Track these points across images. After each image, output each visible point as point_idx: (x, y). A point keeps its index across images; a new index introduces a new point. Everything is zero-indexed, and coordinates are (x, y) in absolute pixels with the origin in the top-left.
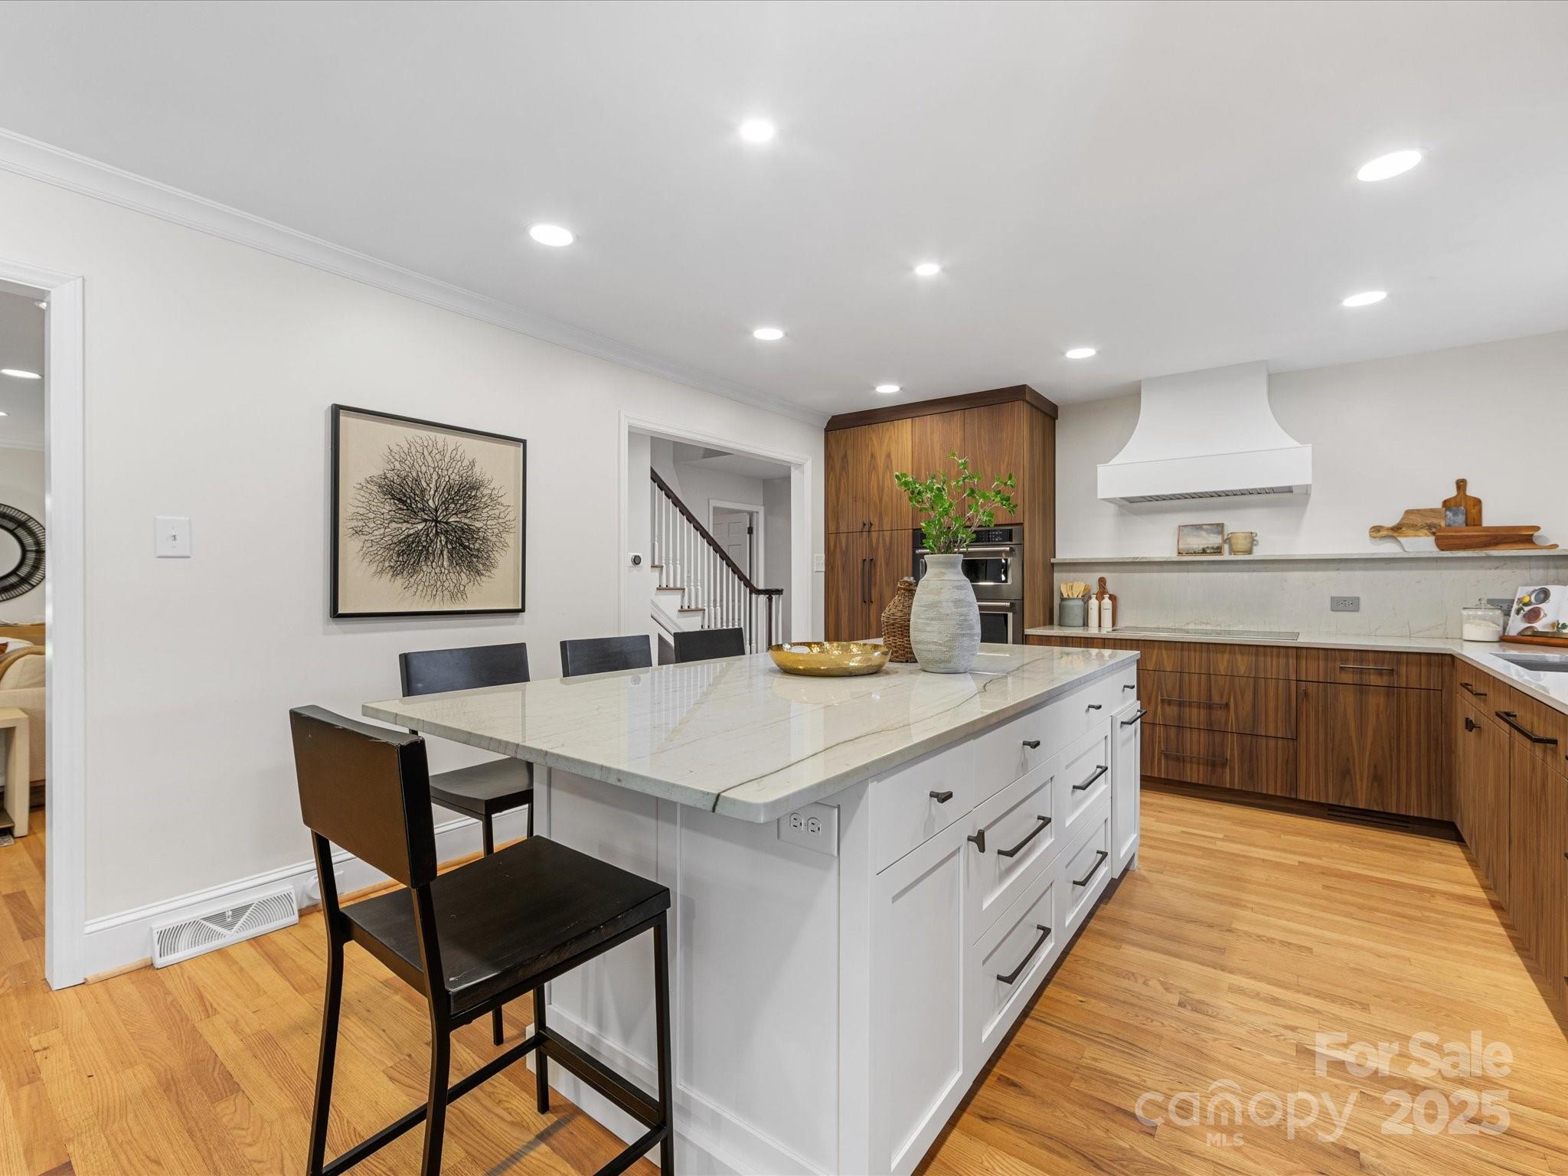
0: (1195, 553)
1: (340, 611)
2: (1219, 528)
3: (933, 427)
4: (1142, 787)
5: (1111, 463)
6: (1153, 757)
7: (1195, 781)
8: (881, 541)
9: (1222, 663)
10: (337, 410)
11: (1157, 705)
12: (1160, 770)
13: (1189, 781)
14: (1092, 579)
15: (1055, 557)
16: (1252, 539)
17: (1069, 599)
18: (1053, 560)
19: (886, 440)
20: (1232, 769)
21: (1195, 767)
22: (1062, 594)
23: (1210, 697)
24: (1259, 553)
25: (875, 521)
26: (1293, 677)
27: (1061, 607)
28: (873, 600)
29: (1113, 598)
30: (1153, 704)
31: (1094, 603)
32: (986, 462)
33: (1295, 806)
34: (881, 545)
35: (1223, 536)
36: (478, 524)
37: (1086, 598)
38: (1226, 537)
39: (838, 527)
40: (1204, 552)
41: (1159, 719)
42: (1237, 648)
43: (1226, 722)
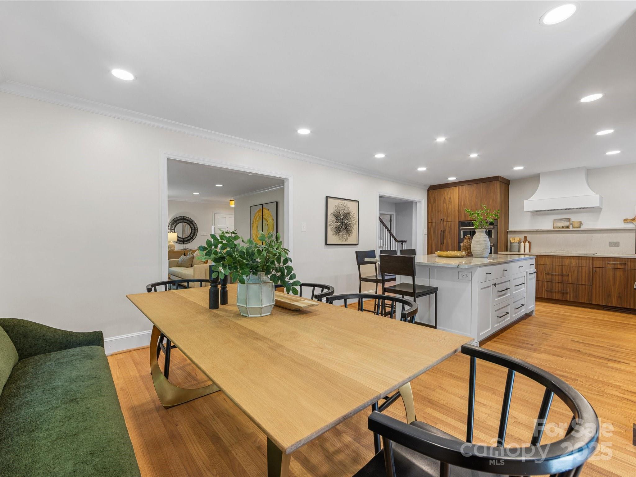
0: (559, 228)
1: (328, 243)
2: (569, 220)
3: (466, 190)
4: (536, 301)
5: (529, 200)
6: (542, 291)
7: (557, 299)
8: (447, 225)
9: (567, 262)
10: (327, 198)
11: (544, 275)
12: (545, 295)
13: (555, 298)
14: (522, 236)
15: (508, 229)
16: (581, 224)
17: (513, 243)
18: (507, 231)
19: (450, 193)
20: (570, 295)
21: (557, 294)
22: (511, 241)
23: (562, 273)
24: (583, 228)
25: (445, 218)
26: (591, 266)
27: (510, 245)
28: (444, 243)
29: (529, 243)
30: (543, 275)
31: (522, 244)
32: (485, 200)
33: (592, 306)
34: (447, 226)
35: (570, 222)
36: (350, 223)
37: (519, 243)
38: (571, 223)
39: (432, 220)
40: (563, 227)
41: (545, 280)
42: (572, 257)
43: (568, 280)
